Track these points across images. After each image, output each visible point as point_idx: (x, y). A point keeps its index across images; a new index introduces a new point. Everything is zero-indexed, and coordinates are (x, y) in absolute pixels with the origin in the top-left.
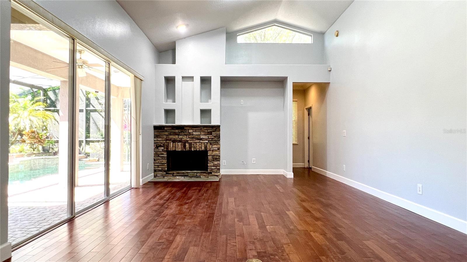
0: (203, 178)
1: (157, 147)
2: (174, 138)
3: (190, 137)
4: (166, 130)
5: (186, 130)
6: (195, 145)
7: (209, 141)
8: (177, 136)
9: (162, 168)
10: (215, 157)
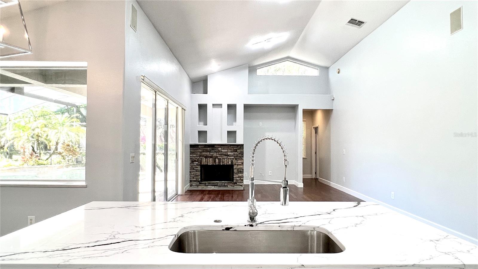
0: (230, 188)
1: (192, 161)
2: (206, 155)
3: (219, 153)
4: (199, 148)
5: (216, 148)
6: (223, 160)
7: (234, 157)
8: (208, 153)
9: (196, 179)
10: (240, 170)
